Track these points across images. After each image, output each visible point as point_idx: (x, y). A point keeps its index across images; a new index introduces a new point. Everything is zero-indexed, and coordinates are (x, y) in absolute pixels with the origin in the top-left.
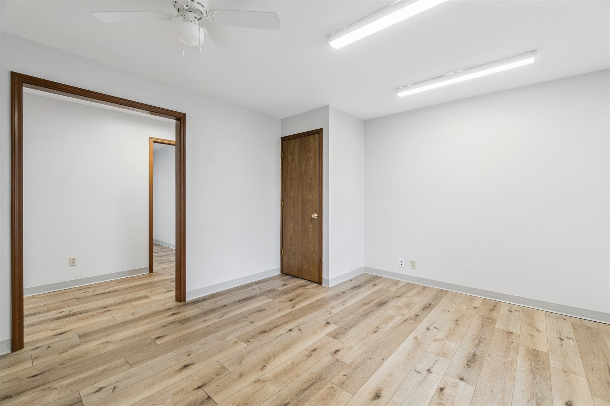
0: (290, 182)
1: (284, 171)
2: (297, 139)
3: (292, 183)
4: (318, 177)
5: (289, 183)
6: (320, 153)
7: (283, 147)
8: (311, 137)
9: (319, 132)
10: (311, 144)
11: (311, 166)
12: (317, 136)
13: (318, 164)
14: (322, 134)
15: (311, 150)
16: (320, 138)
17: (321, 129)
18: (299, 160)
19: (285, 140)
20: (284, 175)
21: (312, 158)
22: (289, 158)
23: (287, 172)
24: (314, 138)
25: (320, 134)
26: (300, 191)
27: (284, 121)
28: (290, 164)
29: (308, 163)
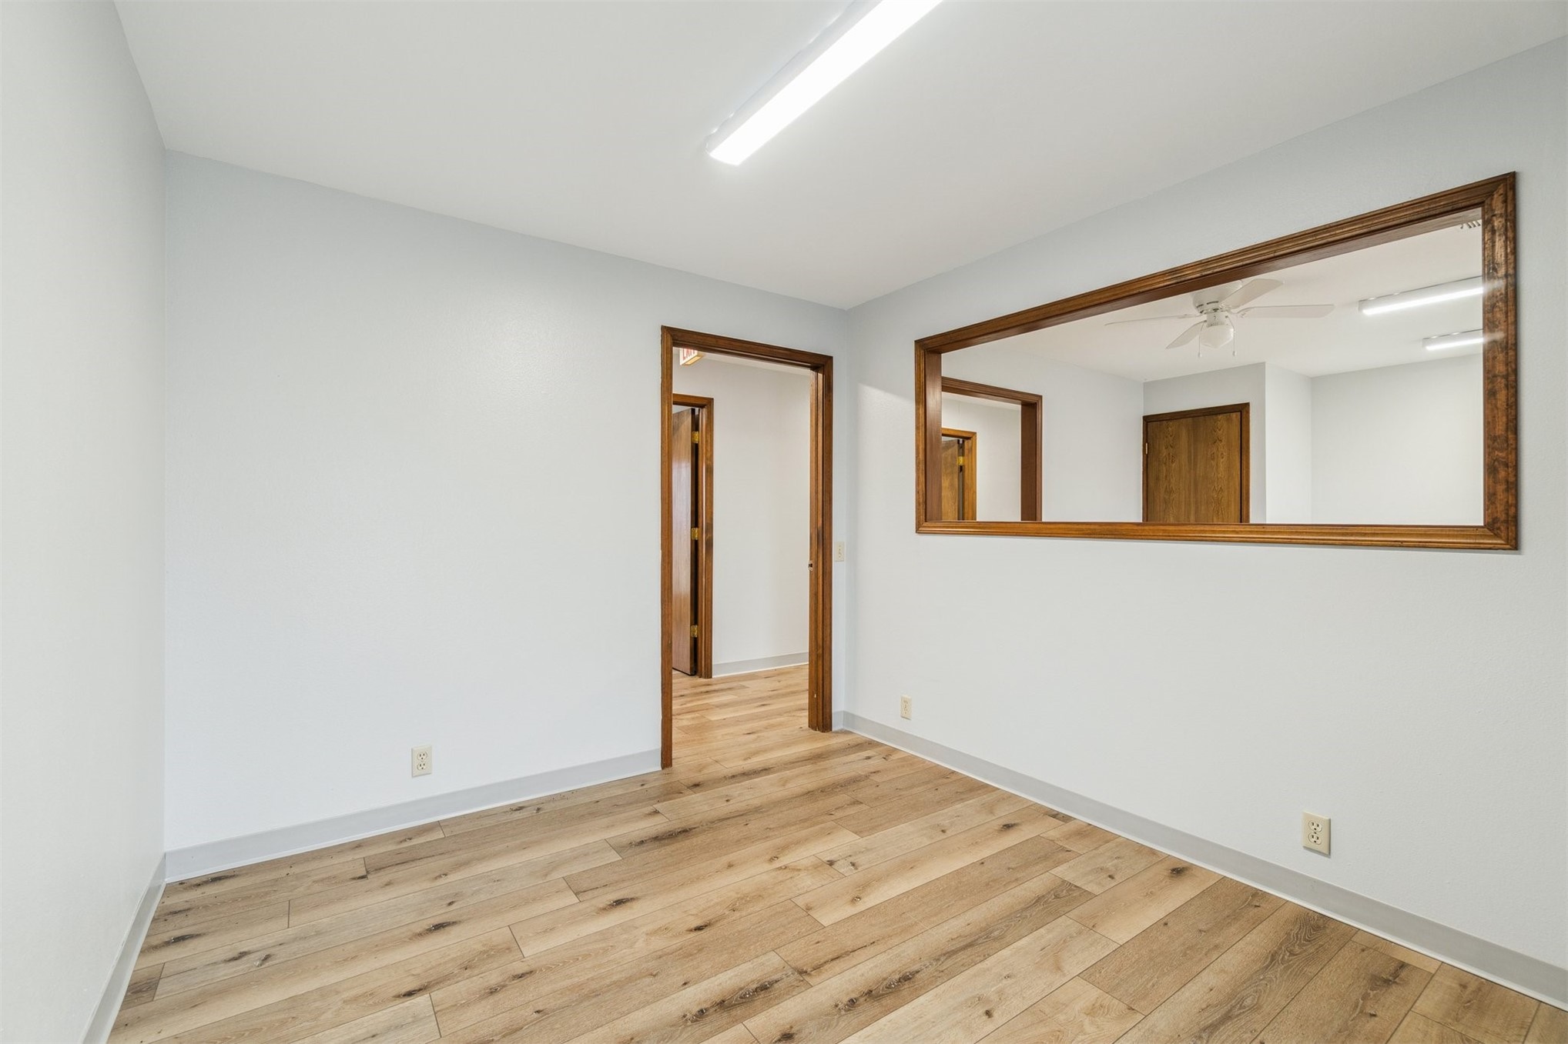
0: (1167, 497)
1: (1150, 476)
2: (1184, 421)
3: (1172, 498)
4: (1238, 488)
5: (1164, 498)
6: (1244, 445)
7: (1149, 434)
8: (1220, 417)
9: (1242, 410)
10: (1220, 430)
11: (1221, 469)
12: (1237, 416)
13: (1239, 465)
14: (1248, 412)
15: (1221, 441)
16: (1244, 420)
17: (1247, 405)
18: (1189, 457)
19: (1150, 422)
20: (1152, 484)
21: (1222, 454)
22: (1164, 452)
23: (1158, 479)
24: (1229, 420)
25: (1244, 413)
26: (1193, 512)
27: (1150, 387)
28: (1165, 464)
29: (1214, 463)
